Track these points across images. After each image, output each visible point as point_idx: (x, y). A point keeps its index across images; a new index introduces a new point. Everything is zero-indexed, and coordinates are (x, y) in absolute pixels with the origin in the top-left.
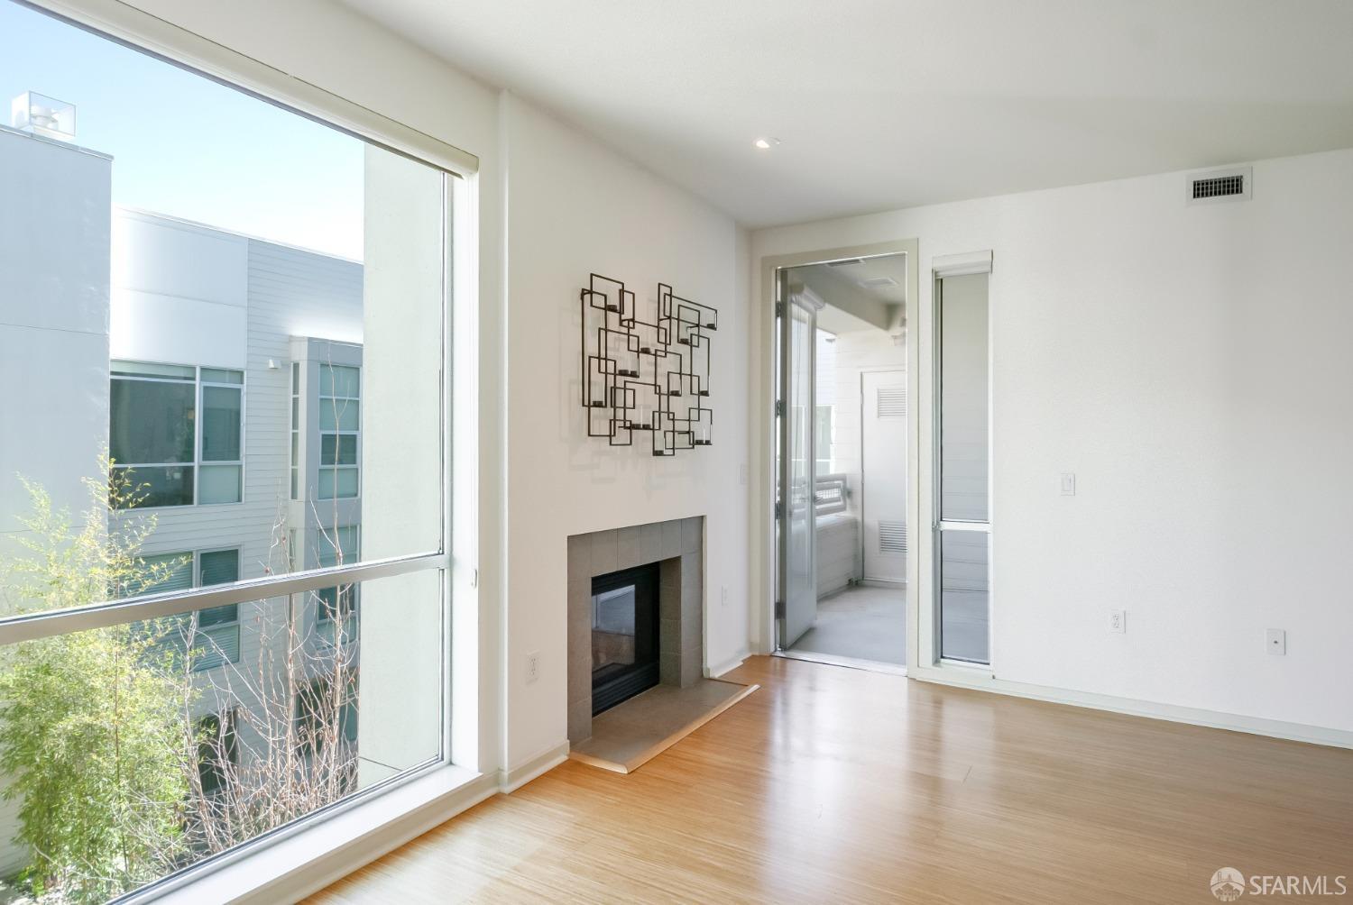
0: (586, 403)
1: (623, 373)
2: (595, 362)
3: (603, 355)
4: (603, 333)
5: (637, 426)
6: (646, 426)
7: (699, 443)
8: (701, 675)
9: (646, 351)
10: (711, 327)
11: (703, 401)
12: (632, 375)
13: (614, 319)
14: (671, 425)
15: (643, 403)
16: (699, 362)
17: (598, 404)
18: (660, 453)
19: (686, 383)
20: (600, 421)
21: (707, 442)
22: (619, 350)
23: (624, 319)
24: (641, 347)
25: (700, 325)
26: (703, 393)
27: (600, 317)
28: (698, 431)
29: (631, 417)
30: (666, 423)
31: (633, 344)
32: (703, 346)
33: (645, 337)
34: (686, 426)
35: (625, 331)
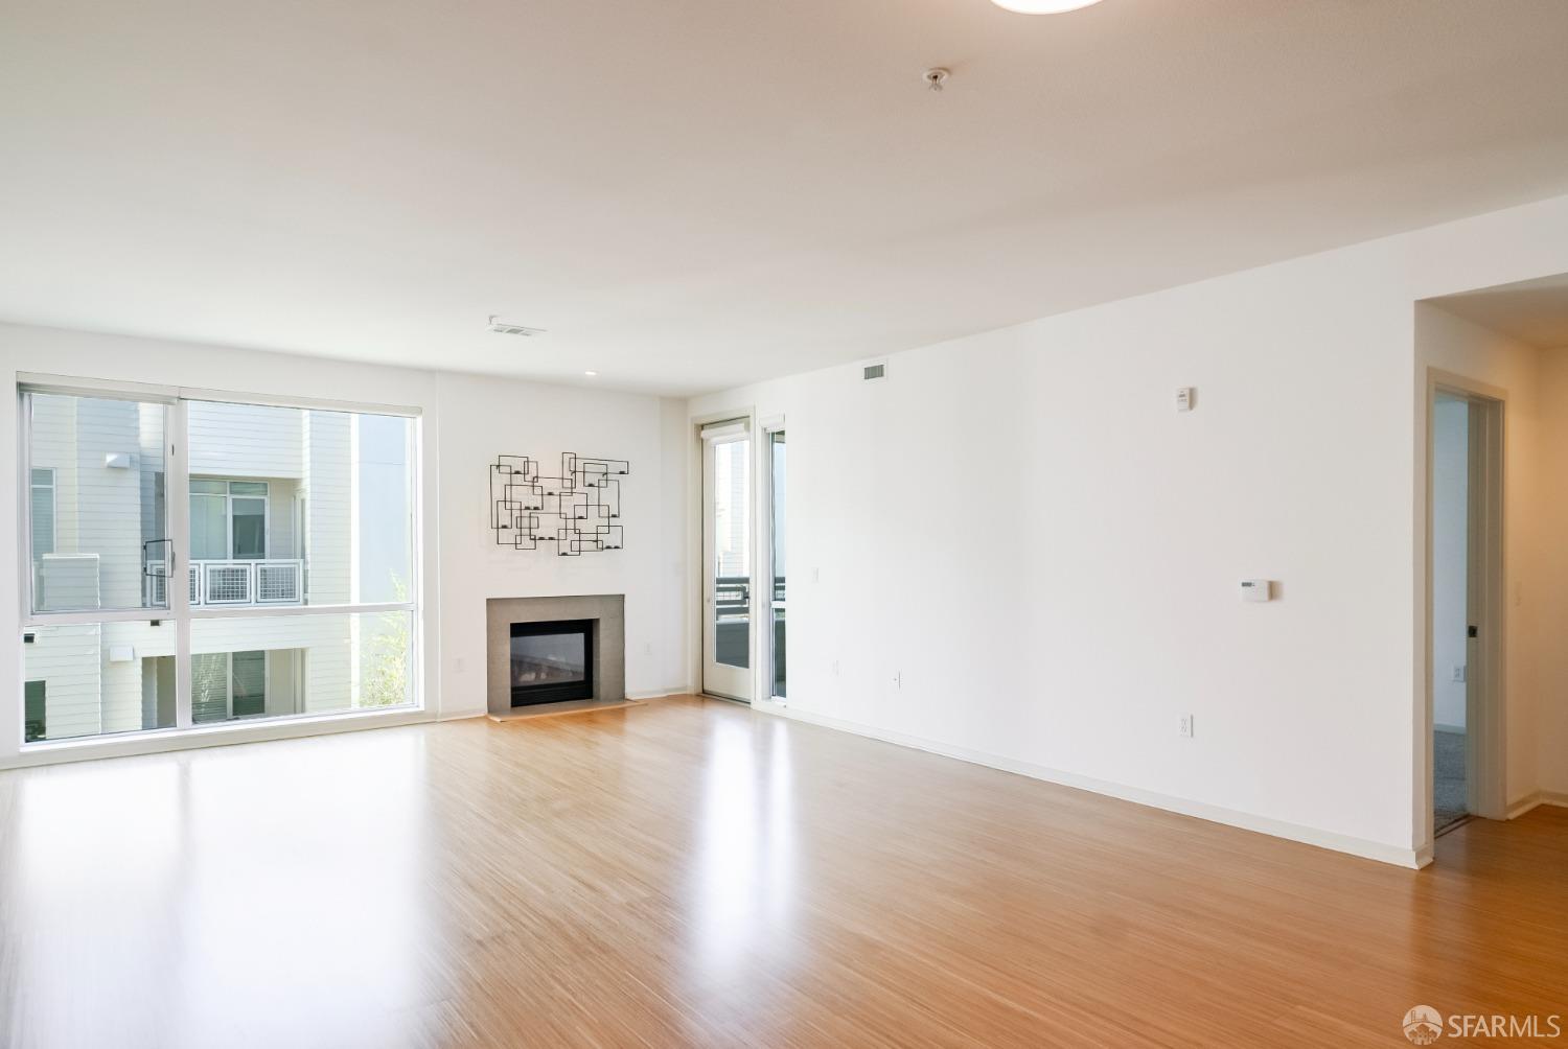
0: (495, 525)
1: (527, 508)
2: (501, 504)
3: (508, 498)
4: (508, 488)
5: (541, 539)
6: (551, 539)
7: (608, 547)
8: (622, 697)
9: (550, 494)
10: (622, 473)
11: (613, 521)
12: (536, 508)
13: (518, 479)
14: (577, 537)
15: (548, 524)
16: (608, 496)
17: (504, 527)
18: (564, 554)
19: (593, 510)
20: (507, 536)
21: (616, 547)
22: (524, 495)
23: (529, 478)
24: (545, 492)
25: (609, 473)
26: (614, 516)
27: (506, 479)
28: (608, 540)
29: (536, 533)
30: (572, 536)
31: (538, 491)
32: (613, 485)
33: (549, 485)
34: (594, 537)
35: (530, 484)
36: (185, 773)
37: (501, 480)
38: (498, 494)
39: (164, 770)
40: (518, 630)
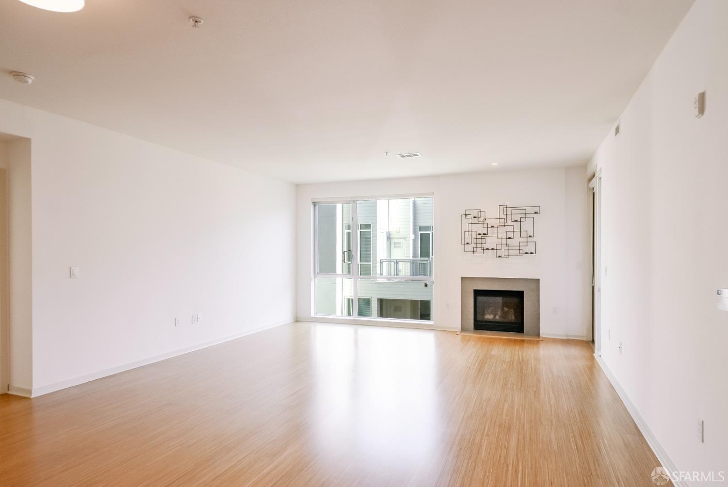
0: (463, 243)
1: (480, 234)
4: (470, 225)
5: (487, 249)
6: (492, 249)
7: (526, 253)
8: (538, 335)
9: (492, 227)
10: (536, 213)
11: (529, 239)
12: (484, 234)
13: (475, 220)
14: (507, 248)
15: (491, 242)
16: (527, 226)
17: (468, 244)
18: (499, 257)
19: (517, 234)
20: (470, 248)
21: (532, 253)
22: (478, 228)
23: (481, 219)
24: (489, 226)
25: (529, 213)
26: (530, 237)
27: (469, 221)
28: (526, 250)
29: (485, 246)
30: (504, 247)
31: (485, 225)
32: (530, 221)
33: (490, 222)
34: (518, 248)
35: (482, 222)
36: (356, 332)
37: (466, 221)
38: (465, 228)
39: (348, 330)
40: (478, 293)
